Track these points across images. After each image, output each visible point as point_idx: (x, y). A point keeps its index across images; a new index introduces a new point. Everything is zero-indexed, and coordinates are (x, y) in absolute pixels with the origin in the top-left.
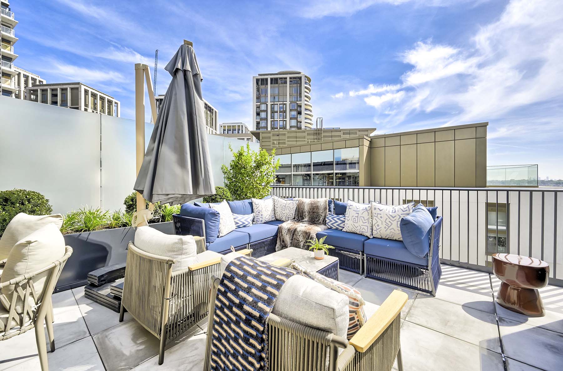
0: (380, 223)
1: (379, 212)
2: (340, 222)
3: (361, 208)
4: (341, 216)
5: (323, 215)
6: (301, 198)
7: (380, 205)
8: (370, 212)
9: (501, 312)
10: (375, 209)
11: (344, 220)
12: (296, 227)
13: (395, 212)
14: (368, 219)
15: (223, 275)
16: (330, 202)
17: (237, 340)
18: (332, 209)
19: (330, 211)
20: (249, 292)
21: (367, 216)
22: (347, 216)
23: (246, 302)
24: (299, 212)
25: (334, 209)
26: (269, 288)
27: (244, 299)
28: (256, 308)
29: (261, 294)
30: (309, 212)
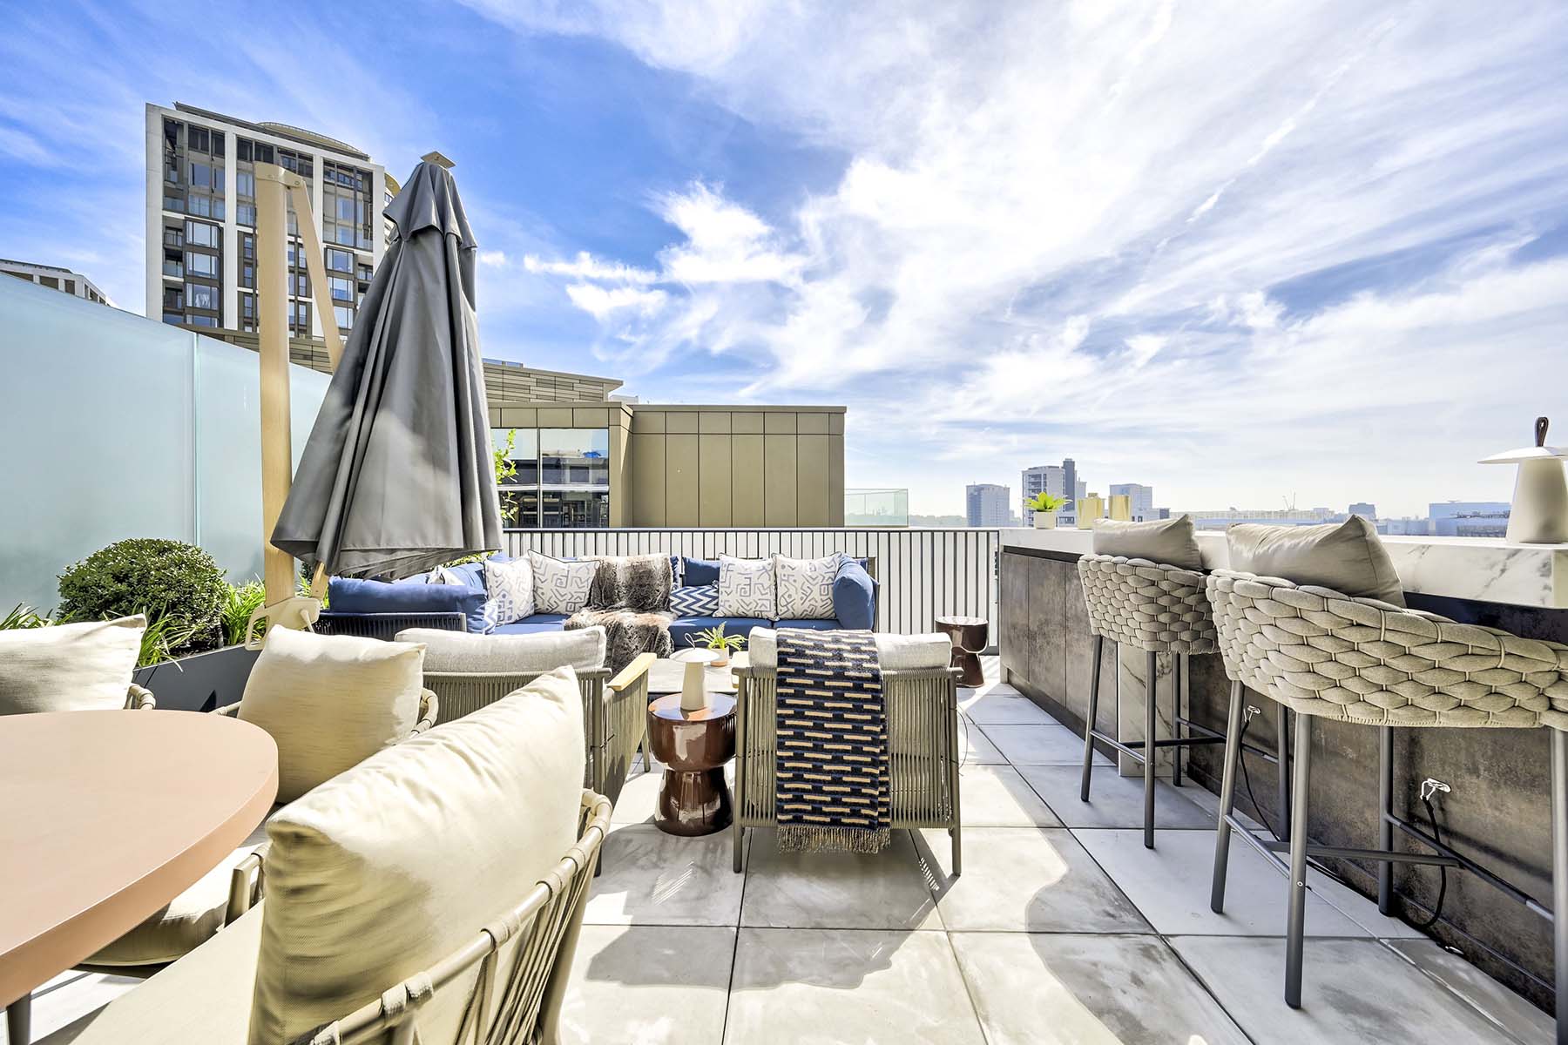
0: (792, 591)
1: (791, 572)
2: (706, 600)
3: (754, 569)
4: (707, 588)
5: (662, 589)
6: (601, 556)
7: (790, 560)
8: (772, 573)
10: (783, 567)
11: (716, 595)
12: (617, 619)
13: (815, 570)
14: (769, 587)
15: (779, 653)
16: (674, 561)
17: (838, 718)
18: (677, 576)
19: (675, 580)
20: (841, 659)
21: (767, 581)
22: (727, 584)
23: (845, 668)
24: (600, 588)
25: (681, 576)
26: (863, 648)
27: (841, 667)
28: (864, 670)
29: (858, 656)
30: (628, 587)
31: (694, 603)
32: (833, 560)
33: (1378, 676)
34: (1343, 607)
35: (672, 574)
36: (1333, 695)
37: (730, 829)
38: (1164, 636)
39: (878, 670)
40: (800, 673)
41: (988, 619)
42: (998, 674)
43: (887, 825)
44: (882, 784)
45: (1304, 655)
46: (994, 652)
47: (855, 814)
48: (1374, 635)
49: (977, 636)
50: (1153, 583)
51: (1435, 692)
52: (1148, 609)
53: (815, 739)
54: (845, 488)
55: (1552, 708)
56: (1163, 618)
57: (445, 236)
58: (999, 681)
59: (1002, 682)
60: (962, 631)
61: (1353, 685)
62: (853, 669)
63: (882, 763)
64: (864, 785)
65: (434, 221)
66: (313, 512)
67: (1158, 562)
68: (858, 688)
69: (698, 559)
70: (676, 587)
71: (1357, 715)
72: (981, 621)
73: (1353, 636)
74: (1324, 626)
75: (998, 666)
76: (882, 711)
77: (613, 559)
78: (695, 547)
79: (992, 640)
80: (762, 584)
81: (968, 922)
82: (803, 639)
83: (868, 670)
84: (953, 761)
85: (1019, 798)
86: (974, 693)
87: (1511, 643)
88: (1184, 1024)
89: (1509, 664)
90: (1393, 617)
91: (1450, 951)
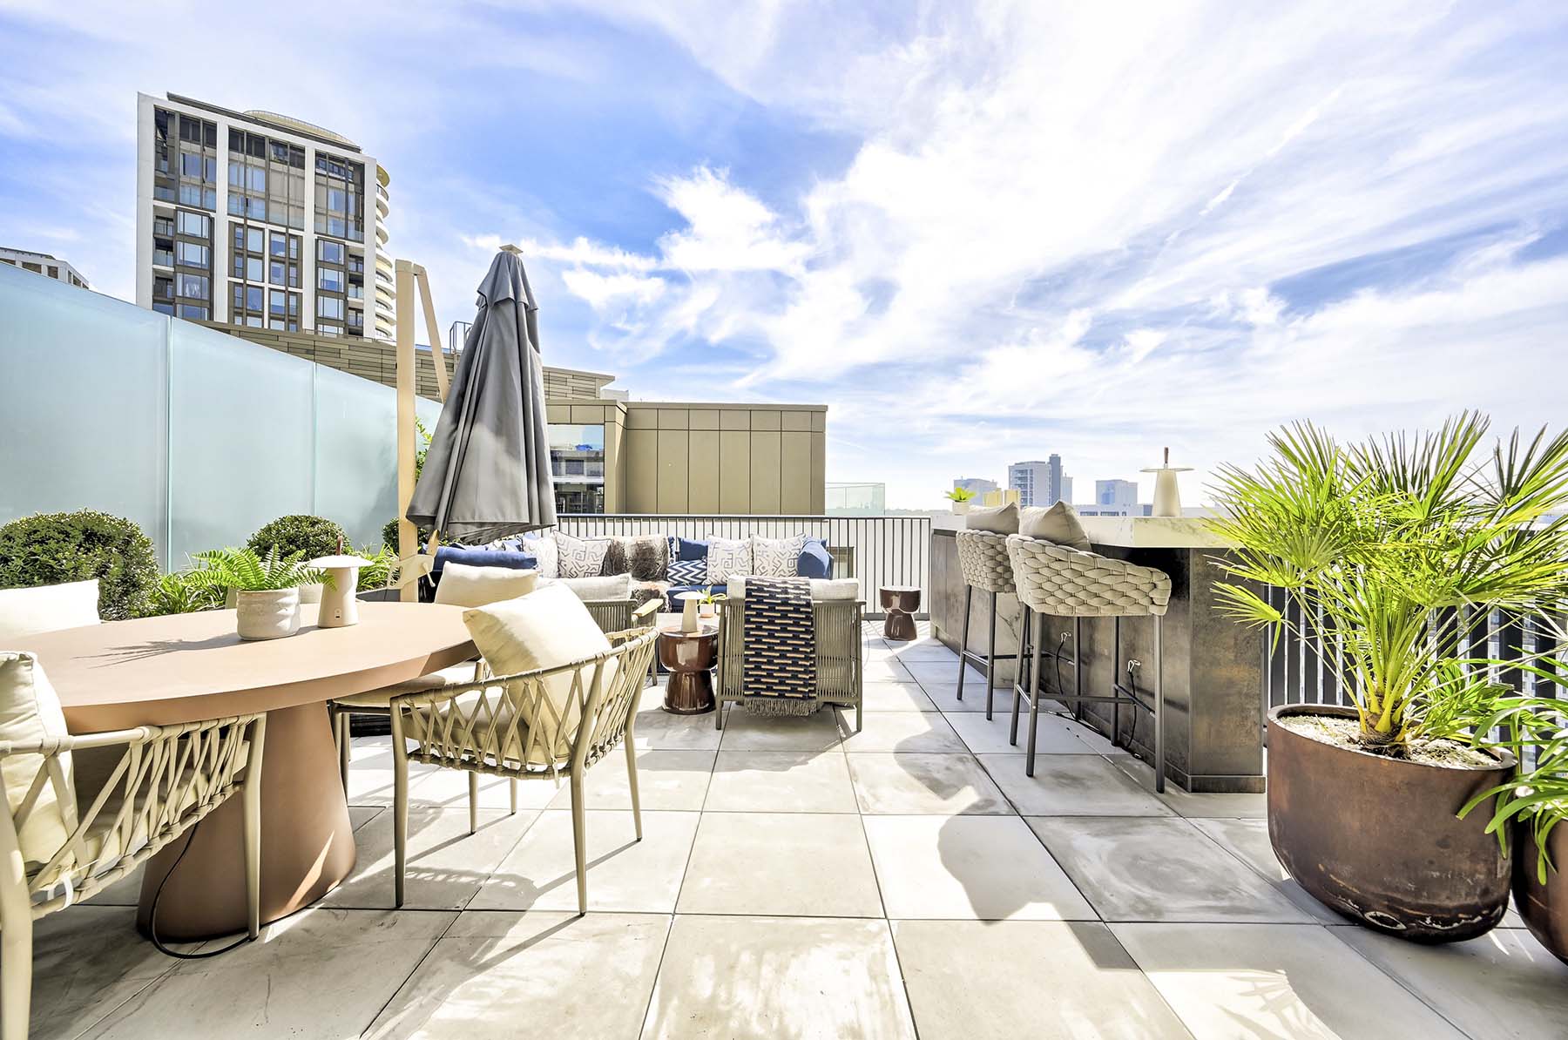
0: (766, 564)
1: (766, 549)
2: (697, 571)
3: (736, 546)
4: (697, 562)
5: (661, 563)
6: (611, 537)
7: (765, 539)
8: (750, 550)
9: (890, 642)
10: (759, 545)
11: (705, 567)
13: (787, 547)
14: (747, 561)
15: (747, 589)
16: (671, 540)
17: (784, 630)
18: (674, 553)
19: (672, 556)
20: (787, 593)
21: (746, 557)
22: (712, 559)
23: (789, 599)
24: (611, 561)
25: (676, 553)
26: (802, 587)
27: (786, 598)
28: (801, 599)
29: (797, 592)
30: (635, 560)
31: (687, 574)
32: (799, 539)
33: (1069, 588)
34: (1052, 550)
35: (669, 550)
36: (1050, 600)
37: (714, 712)
38: (1000, 582)
39: (810, 600)
40: (760, 602)
41: (920, 587)
42: (929, 630)
43: (814, 698)
44: (811, 672)
45: (1037, 579)
46: (925, 618)
47: (794, 690)
48: (1066, 565)
49: (912, 599)
50: (993, 547)
51: (1096, 596)
52: (990, 564)
53: (769, 643)
55: (1153, 603)
56: (1000, 569)
57: (516, 302)
58: (929, 637)
59: (932, 637)
60: (900, 596)
61: (1059, 594)
62: (794, 599)
63: (811, 659)
64: (800, 672)
65: (511, 295)
66: (433, 497)
67: (996, 533)
68: (797, 611)
69: (690, 539)
70: (672, 561)
71: (1062, 611)
72: (914, 589)
73: (1056, 566)
74: (1044, 561)
75: (929, 625)
76: (812, 626)
77: (621, 539)
78: (690, 533)
79: (924, 607)
80: (742, 559)
81: (859, 748)
82: (763, 581)
83: (804, 599)
84: (858, 660)
85: (915, 699)
86: (907, 644)
87: (1131, 568)
88: (966, 783)
89: (1129, 579)
90: (1074, 556)
91: (1137, 757)
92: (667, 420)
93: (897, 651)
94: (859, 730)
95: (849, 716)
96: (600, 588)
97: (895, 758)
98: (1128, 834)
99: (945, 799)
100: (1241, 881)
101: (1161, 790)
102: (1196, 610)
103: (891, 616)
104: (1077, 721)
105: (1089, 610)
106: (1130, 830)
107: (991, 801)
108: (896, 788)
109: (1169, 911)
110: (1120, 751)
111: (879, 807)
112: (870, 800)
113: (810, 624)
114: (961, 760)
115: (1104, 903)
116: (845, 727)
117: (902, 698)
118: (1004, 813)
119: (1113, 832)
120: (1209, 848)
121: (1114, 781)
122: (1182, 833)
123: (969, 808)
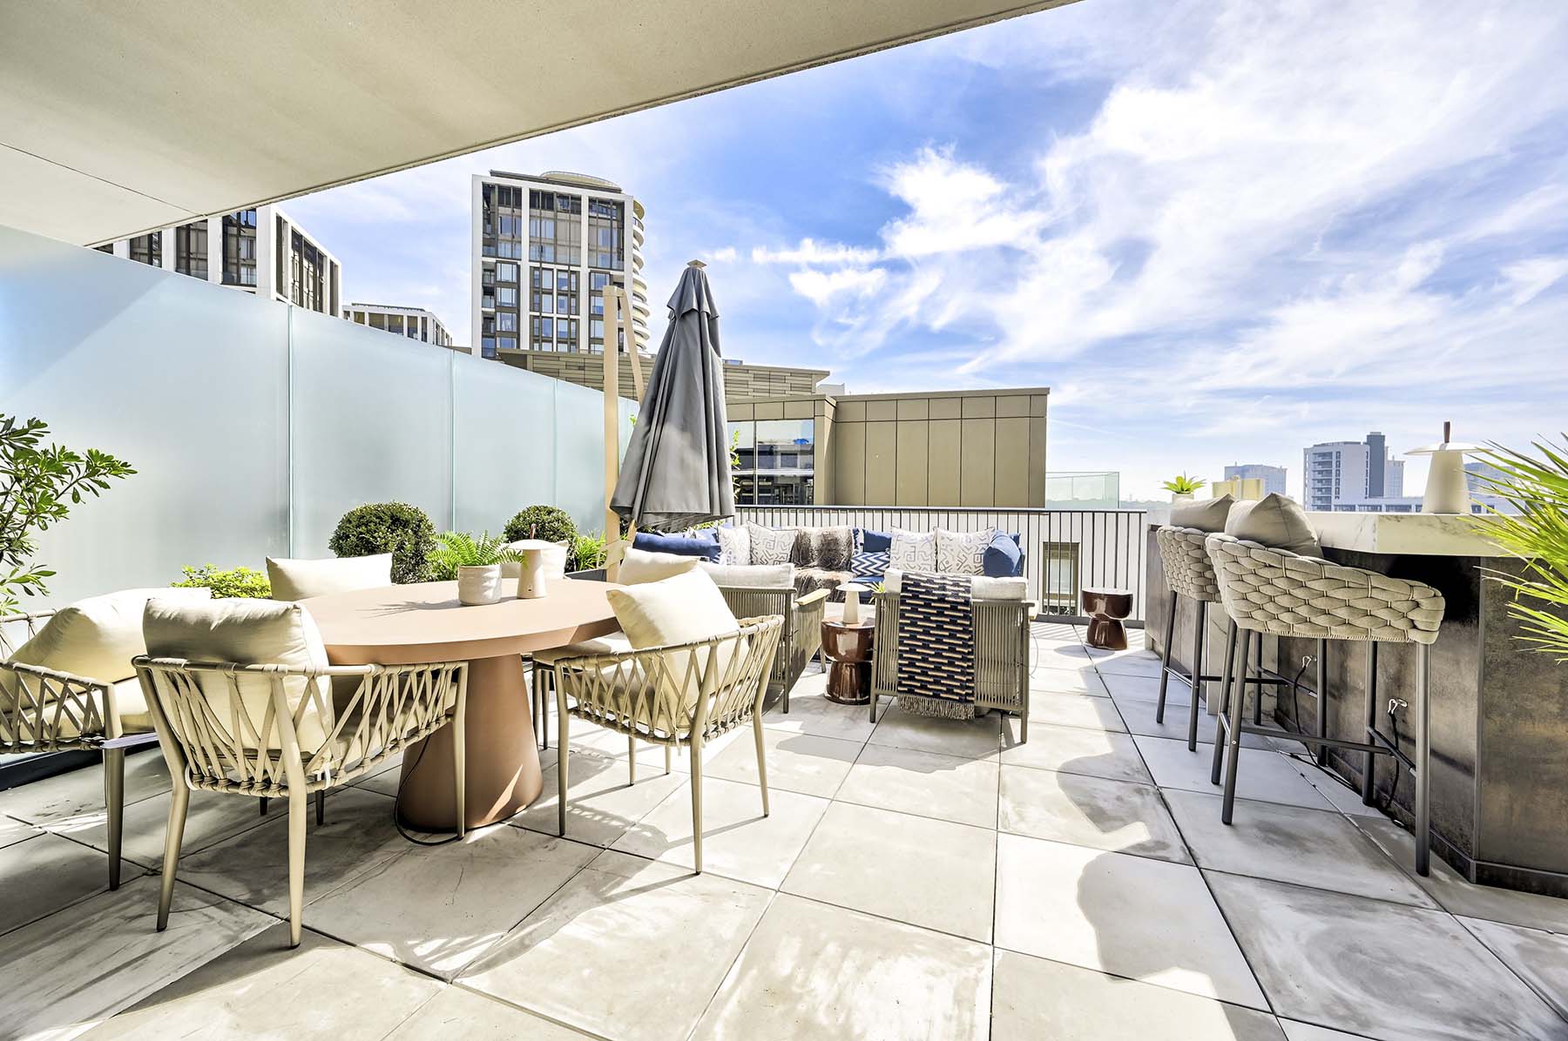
0: (950, 560)
1: (949, 543)
2: (880, 563)
3: (919, 539)
4: (880, 554)
5: (845, 554)
6: (801, 527)
7: (946, 532)
8: (933, 543)
9: (1091, 650)
10: (943, 538)
11: (888, 559)
12: (810, 574)
13: (970, 542)
14: (931, 554)
15: (903, 584)
16: (856, 532)
17: (940, 628)
18: (858, 545)
19: (856, 547)
20: (944, 589)
21: (930, 550)
22: (895, 552)
23: (946, 595)
24: (799, 551)
25: (861, 544)
26: (961, 584)
27: (943, 595)
28: (959, 597)
29: (956, 589)
30: (820, 551)
31: (870, 565)
32: (987, 534)
33: (1284, 601)
34: (1259, 554)
35: (854, 542)
36: (1257, 614)
37: (870, 705)
39: (969, 598)
40: (915, 597)
42: (1144, 640)
43: (972, 702)
44: (969, 674)
45: (1241, 588)
46: (1138, 625)
47: (949, 691)
48: (1279, 573)
49: (1122, 604)
51: (1325, 613)
52: (1196, 567)
53: (924, 640)
54: (1047, 471)
55: (1415, 627)
57: (699, 311)
58: (1143, 648)
59: (1147, 648)
60: (1106, 599)
61: (1270, 607)
62: (951, 596)
63: (969, 660)
64: (957, 673)
65: (695, 306)
68: (954, 609)
69: (877, 532)
70: (857, 552)
72: (1128, 592)
73: (1266, 573)
74: (1248, 567)
75: (1144, 636)
76: (970, 625)
77: (809, 529)
78: (874, 524)
79: (1139, 612)
80: (925, 553)
81: (1018, 761)
82: (920, 576)
83: (962, 597)
84: (1024, 665)
85: (1102, 716)
86: (1113, 654)
87: (1377, 580)
88: (1136, 816)
89: (1375, 594)
90: (1291, 561)
91: (1398, 825)
92: (875, 412)
93: (1096, 661)
94: (1023, 741)
95: (1015, 725)
96: (763, 576)
97: (1057, 777)
98: (1350, 917)
99: (1104, 831)
100: (1521, 1014)
101: (1423, 870)
102: (1489, 640)
103: (1095, 622)
104: (1317, 766)
105: (1313, 630)
106: (1354, 912)
107: (1164, 843)
108: (1048, 811)
109: (1383, 1026)
110: (1373, 813)
111: (1022, 827)
112: (1013, 817)
113: (968, 623)
114: (1139, 791)
115: (1283, 993)
116: (1009, 737)
117: (1088, 713)
118: (1177, 860)
119: (1326, 911)
120: (1481, 960)
121: (1352, 850)
122: (1442, 933)
123: (1133, 847)
